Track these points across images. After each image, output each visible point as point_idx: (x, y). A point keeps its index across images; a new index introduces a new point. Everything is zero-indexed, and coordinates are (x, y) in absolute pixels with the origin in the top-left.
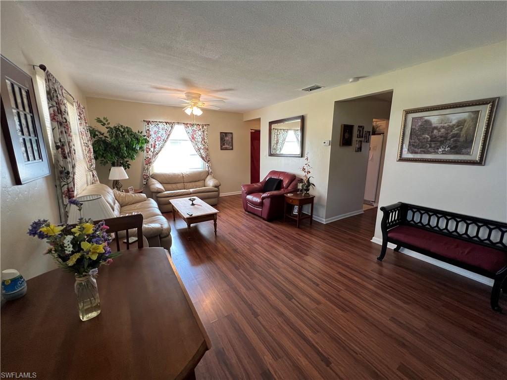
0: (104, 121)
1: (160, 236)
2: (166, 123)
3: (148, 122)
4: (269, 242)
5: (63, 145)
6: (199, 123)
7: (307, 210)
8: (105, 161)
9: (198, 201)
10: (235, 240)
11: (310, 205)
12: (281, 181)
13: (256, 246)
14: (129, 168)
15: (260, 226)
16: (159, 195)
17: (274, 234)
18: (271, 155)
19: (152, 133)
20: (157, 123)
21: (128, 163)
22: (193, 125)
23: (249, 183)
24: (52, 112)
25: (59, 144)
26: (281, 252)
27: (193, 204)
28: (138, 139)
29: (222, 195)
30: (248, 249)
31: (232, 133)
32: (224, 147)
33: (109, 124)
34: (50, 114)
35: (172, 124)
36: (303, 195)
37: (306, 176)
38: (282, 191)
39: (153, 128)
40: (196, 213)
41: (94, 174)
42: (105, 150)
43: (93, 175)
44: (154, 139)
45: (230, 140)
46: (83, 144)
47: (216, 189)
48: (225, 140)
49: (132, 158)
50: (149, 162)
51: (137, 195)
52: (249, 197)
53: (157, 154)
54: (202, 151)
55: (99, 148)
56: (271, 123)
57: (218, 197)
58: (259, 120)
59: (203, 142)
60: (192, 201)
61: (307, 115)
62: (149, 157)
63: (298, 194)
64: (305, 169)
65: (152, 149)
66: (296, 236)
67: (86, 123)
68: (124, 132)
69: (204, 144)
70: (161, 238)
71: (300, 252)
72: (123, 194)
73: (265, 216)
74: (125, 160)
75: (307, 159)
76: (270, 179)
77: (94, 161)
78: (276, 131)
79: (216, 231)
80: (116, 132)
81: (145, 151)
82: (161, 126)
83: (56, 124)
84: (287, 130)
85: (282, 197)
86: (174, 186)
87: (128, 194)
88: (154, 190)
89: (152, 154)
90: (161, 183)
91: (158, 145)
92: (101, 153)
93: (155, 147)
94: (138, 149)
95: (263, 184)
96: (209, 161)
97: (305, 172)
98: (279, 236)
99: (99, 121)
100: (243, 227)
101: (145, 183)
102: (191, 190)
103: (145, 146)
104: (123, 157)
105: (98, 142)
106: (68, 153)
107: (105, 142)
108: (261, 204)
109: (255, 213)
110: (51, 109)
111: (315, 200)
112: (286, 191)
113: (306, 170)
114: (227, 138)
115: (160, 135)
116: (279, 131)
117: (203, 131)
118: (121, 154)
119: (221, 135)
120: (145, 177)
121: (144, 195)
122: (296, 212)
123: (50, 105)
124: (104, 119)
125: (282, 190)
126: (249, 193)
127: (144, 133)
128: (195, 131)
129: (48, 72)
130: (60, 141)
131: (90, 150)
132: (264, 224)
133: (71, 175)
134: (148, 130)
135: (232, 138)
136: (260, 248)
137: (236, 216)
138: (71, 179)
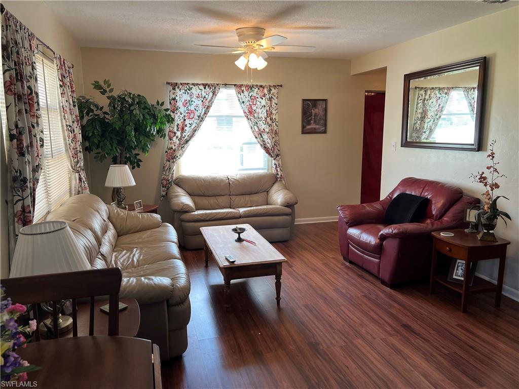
0: (105, 87)
1: (168, 301)
2: (205, 86)
3: (175, 86)
4: (391, 338)
5: (20, 133)
6: (263, 84)
7: (487, 271)
8: (103, 153)
9: (250, 232)
10: (317, 323)
11: (497, 261)
12: (426, 203)
13: (359, 342)
14: (139, 166)
15: (373, 297)
16: (185, 216)
17: (405, 320)
18: (406, 144)
19: (180, 104)
20: (188, 87)
21: (138, 157)
22: (250, 88)
23: (357, 200)
24: (8, 79)
25: (14, 132)
26: (416, 367)
27: (240, 240)
28: (154, 117)
29: (300, 221)
30: (341, 347)
31: (325, 100)
32: (308, 127)
33: (111, 90)
34: (5, 83)
35: (214, 88)
36: (479, 236)
37: (487, 194)
38: (427, 225)
39: (181, 96)
40: (242, 259)
41: (82, 177)
42: (103, 136)
43: (80, 179)
44: (182, 116)
45: (322, 113)
46: (65, 128)
47: (288, 210)
48: (311, 115)
49: (144, 150)
50: (172, 156)
51: (145, 215)
52: (353, 232)
53: (187, 141)
54: (265, 136)
55: (93, 132)
56: (408, 78)
57: (291, 225)
58: (383, 71)
59: (268, 119)
60: (239, 234)
61: (495, 55)
62: (174, 148)
63: (466, 235)
64: (485, 178)
65: (179, 134)
66: (459, 333)
67: (72, 92)
68: (132, 104)
69: (270, 122)
70: (169, 306)
71: (465, 373)
72: (123, 213)
73: (386, 274)
74: (134, 152)
75: (492, 155)
76: (402, 196)
77: (81, 155)
78: (422, 92)
79: (278, 298)
80: (122, 104)
81: (167, 137)
82: (195, 91)
83: (11, 98)
84: (449, 89)
85: (427, 238)
86: (212, 200)
87: (132, 213)
88: (176, 208)
89: (178, 142)
90: (190, 195)
91: (188, 125)
92: (96, 141)
93: (183, 129)
94: (154, 133)
95: (386, 206)
96: (278, 155)
97: (486, 185)
98: (414, 326)
99: (97, 86)
100: (335, 296)
101: (164, 194)
102: (242, 210)
103: (167, 128)
104: (129, 148)
105: (92, 123)
106: (27, 147)
107: (103, 122)
108: (378, 250)
109: (365, 267)
110: (7, 74)
111: (510, 251)
112: (437, 225)
113: (489, 181)
114: (317, 110)
115: (192, 108)
116: (429, 92)
117: (270, 99)
118: (126, 142)
119: (303, 104)
120: (165, 183)
121: (157, 217)
122: (459, 273)
123: (6, 68)
124: (105, 82)
125: (428, 221)
126: (354, 223)
127: (167, 105)
128: (255, 98)
129: (7, 14)
130: (17, 126)
131: (75, 137)
132: (383, 293)
133: (29, 184)
134: (174, 99)
135: (326, 110)
136: (369, 349)
137: (323, 268)
138: (29, 191)
